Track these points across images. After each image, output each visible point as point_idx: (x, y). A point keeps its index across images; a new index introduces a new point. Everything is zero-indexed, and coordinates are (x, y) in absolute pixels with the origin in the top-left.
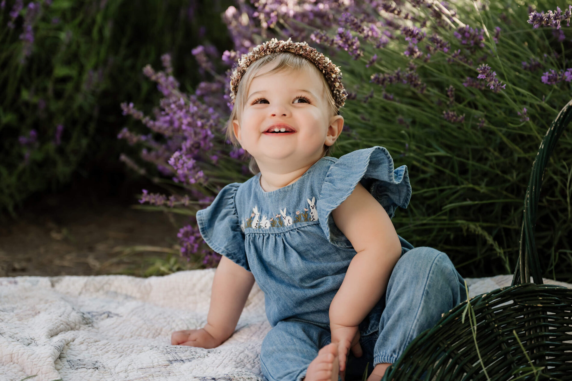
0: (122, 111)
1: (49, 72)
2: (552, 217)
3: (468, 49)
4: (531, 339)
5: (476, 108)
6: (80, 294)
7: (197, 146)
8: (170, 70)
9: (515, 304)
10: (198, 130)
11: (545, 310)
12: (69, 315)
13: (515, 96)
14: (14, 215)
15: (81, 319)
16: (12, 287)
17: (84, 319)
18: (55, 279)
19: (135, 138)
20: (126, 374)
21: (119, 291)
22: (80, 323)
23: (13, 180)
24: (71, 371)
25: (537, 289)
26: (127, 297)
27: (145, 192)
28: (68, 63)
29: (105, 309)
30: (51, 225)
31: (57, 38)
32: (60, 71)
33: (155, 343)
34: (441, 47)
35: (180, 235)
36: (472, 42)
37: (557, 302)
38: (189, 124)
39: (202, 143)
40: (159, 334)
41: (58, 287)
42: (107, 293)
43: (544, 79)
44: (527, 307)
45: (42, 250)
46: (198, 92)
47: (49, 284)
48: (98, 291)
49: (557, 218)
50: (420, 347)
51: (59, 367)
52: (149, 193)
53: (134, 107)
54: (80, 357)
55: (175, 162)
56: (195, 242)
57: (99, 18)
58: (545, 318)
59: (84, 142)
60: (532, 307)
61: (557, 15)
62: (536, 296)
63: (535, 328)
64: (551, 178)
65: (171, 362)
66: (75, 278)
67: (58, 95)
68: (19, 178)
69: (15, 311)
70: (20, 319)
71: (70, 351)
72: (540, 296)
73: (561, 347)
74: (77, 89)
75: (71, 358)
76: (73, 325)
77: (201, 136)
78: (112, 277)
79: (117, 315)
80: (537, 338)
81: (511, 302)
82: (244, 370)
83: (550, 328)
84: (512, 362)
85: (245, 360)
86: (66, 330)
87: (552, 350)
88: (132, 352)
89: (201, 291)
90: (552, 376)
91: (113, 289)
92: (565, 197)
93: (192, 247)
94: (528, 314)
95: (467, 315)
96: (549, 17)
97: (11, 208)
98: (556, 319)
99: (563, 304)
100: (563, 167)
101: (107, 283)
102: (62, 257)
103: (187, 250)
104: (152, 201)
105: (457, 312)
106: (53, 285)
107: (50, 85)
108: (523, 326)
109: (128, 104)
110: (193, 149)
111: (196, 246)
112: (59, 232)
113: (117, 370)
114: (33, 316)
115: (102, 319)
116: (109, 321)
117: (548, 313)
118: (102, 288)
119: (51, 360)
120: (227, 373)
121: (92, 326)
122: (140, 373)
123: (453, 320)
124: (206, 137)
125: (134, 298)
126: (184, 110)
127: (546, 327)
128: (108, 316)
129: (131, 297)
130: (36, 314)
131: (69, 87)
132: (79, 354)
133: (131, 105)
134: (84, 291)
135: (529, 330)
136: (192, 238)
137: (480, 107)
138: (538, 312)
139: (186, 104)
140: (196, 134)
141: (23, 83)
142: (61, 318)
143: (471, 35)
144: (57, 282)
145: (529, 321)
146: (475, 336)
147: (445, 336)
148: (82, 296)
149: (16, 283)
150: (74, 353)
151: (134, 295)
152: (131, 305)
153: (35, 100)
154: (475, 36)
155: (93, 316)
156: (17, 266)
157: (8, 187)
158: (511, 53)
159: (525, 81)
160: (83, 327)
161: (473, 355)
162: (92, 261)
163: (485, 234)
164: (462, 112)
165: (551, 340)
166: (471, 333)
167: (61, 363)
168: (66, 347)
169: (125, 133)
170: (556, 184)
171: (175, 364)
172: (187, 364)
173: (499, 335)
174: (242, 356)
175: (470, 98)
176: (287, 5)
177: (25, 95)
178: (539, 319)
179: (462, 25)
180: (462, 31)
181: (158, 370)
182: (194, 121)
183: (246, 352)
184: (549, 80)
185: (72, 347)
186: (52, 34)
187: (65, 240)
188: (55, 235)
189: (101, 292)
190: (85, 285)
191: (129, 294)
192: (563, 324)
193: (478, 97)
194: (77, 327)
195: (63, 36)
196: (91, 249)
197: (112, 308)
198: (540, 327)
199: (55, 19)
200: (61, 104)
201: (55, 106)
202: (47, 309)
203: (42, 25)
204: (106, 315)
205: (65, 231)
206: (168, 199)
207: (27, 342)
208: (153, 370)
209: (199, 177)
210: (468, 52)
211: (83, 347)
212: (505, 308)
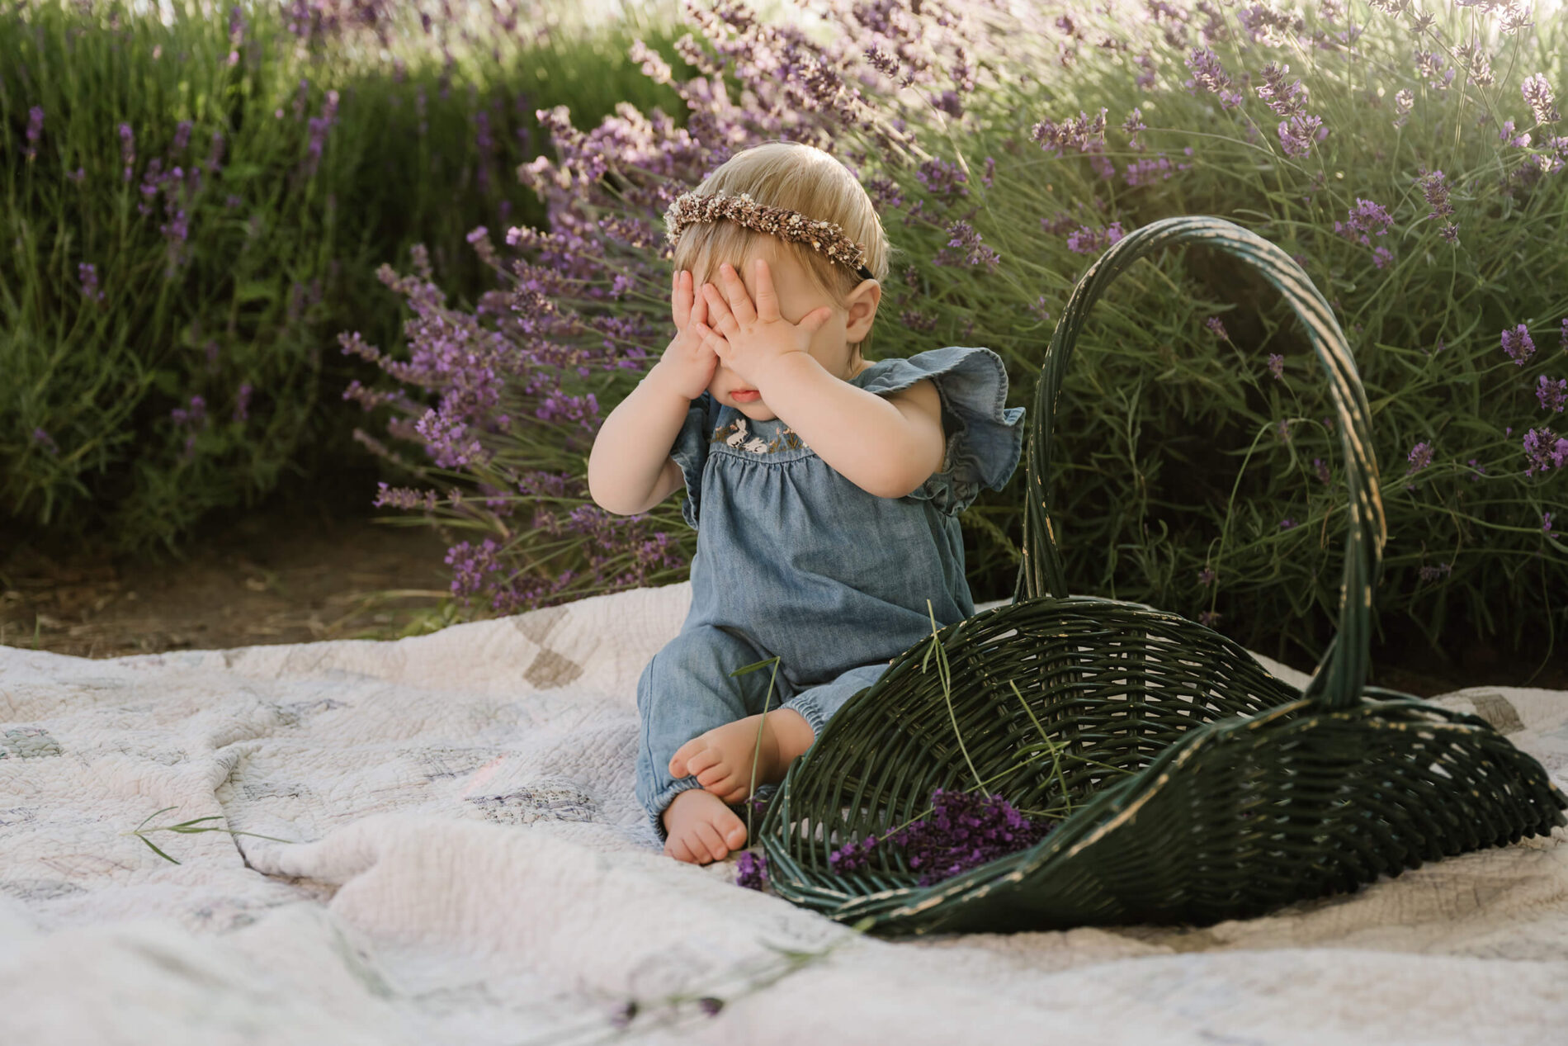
0: (341, 347)
1: (227, 293)
2: (1108, 489)
3: (941, 199)
4: (1051, 696)
5: (964, 304)
6: (278, 675)
7: (470, 400)
8: (427, 273)
9: (1020, 635)
10: (472, 371)
11: (1073, 643)
12: (251, 713)
13: (1026, 278)
14: (176, 552)
15: (274, 718)
16: (155, 672)
17: (280, 716)
18: (233, 652)
19: (374, 399)
20: (348, 803)
21: (349, 668)
22: (272, 723)
23: (172, 488)
24: (248, 803)
25: (1057, 606)
26: (363, 677)
27: (383, 486)
28: (263, 274)
29: (325, 695)
30: (247, 567)
31: (239, 230)
32: (247, 292)
33: (407, 745)
34: (888, 197)
35: (449, 560)
36: (947, 186)
37: (1095, 628)
38: (455, 362)
39: (479, 393)
40: (419, 730)
41: (238, 666)
42: (327, 671)
43: (1072, 243)
44: (1042, 640)
45: (227, 611)
46: (481, 309)
47: (222, 661)
48: (311, 669)
49: (1118, 491)
50: (852, 720)
51: (226, 797)
52: (390, 489)
53: (361, 340)
54: (268, 780)
55: (427, 428)
56: (475, 570)
57: (311, 190)
58: (1075, 659)
59: (301, 415)
60: (1051, 639)
61: (1080, 126)
62: (1057, 619)
63: (1059, 675)
64: (1102, 424)
65: (431, 777)
66: (268, 649)
67: (247, 334)
68: (181, 486)
69: (155, 710)
70: (162, 722)
71: (250, 768)
72: (1065, 619)
73: (1105, 708)
74: (279, 319)
75: (253, 781)
76: (258, 729)
77: (477, 382)
78: (335, 644)
79: (344, 704)
80: (1062, 692)
81: (1013, 632)
82: (556, 778)
83: (1085, 675)
84: (1019, 738)
85: (562, 762)
86: (244, 738)
87: (1089, 713)
88: (365, 764)
89: (494, 657)
90: (1092, 758)
91: (337, 665)
92: (1126, 453)
93: (471, 578)
94: (1044, 652)
95: (932, 661)
96: (1067, 131)
97: (169, 540)
98: (1095, 659)
99: (1105, 631)
100: (1120, 400)
101: (326, 655)
102: (260, 621)
103: (462, 584)
104: (397, 502)
105: (915, 656)
106: (229, 664)
107: (231, 317)
108: (1037, 673)
109: (351, 334)
110: (464, 406)
111: (477, 576)
112: (261, 579)
113: (333, 796)
114: (186, 716)
115: (318, 713)
116: (329, 716)
117: (1081, 649)
118: (318, 663)
119: (207, 785)
120: (524, 784)
121: (298, 726)
122: (373, 798)
123: (909, 669)
124: (486, 382)
125: (377, 678)
126: (444, 337)
127: (1078, 672)
128: (328, 707)
129: (370, 677)
130: (192, 713)
131: (265, 317)
132: (267, 774)
133: (357, 336)
134: (285, 671)
135: (1048, 679)
136: (471, 563)
137: (972, 302)
138: (1062, 647)
139: (448, 325)
140: (468, 378)
141: (179, 312)
142: (237, 719)
143: (943, 174)
144: (236, 657)
145: (1046, 664)
146: (947, 694)
147: (897, 698)
148: (282, 679)
149: (162, 663)
150: (257, 772)
151: (375, 673)
152: (369, 688)
153: (205, 344)
154: (951, 176)
155: (299, 709)
156: (177, 639)
157: (163, 502)
158: (1026, 207)
159: (1048, 251)
160: (279, 730)
161: (947, 729)
162: (315, 624)
163: (990, 526)
164: (933, 311)
165: (1087, 696)
166: (942, 692)
167: (231, 790)
168: (244, 761)
169: (355, 390)
170: (1112, 431)
171: (437, 780)
172: (460, 779)
173: (993, 691)
174: (555, 755)
175: (949, 287)
176: (635, 146)
177: (187, 337)
178: (1064, 659)
179: (927, 157)
180: (927, 168)
181: (407, 791)
182: (464, 355)
183: (564, 748)
184: (1080, 245)
185: (255, 761)
186: (231, 224)
187: (272, 593)
188: (252, 584)
189: (316, 671)
190: (288, 660)
191: (367, 671)
192: (1107, 667)
193: (964, 285)
194: (268, 731)
195: (248, 227)
196: (317, 605)
197: (335, 693)
198: (1067, 673)
199: (236, 200)
200: (252, 349)
201: (242, 353)
202: (212, 705)
203: (210, 209)
204: (324, 705)
205: (271, 578)
206: (424, 497)
207: (170, 759)
208: (397, 792)
209: (474, 453)
210: (941, 205)
211: (276, 761)
212: (1002, 644)
